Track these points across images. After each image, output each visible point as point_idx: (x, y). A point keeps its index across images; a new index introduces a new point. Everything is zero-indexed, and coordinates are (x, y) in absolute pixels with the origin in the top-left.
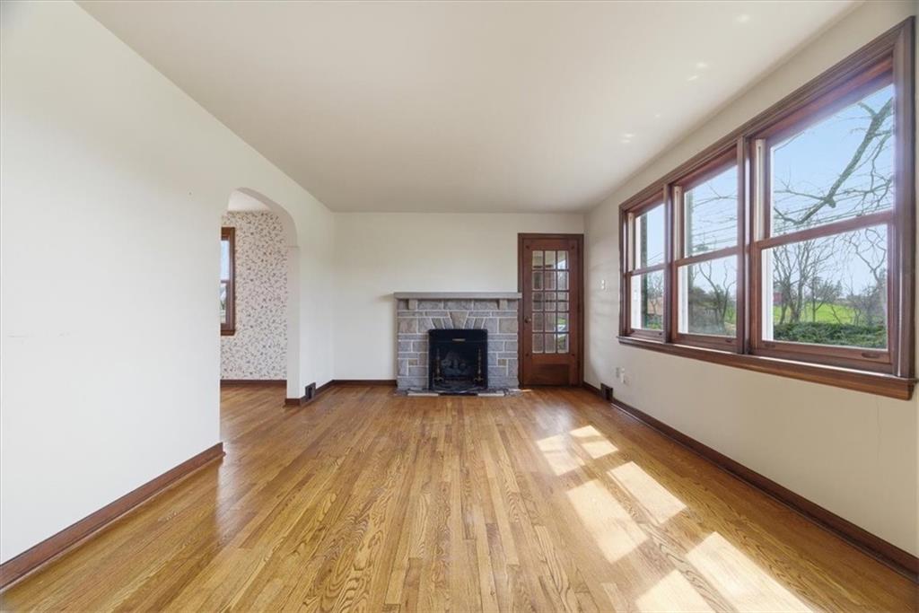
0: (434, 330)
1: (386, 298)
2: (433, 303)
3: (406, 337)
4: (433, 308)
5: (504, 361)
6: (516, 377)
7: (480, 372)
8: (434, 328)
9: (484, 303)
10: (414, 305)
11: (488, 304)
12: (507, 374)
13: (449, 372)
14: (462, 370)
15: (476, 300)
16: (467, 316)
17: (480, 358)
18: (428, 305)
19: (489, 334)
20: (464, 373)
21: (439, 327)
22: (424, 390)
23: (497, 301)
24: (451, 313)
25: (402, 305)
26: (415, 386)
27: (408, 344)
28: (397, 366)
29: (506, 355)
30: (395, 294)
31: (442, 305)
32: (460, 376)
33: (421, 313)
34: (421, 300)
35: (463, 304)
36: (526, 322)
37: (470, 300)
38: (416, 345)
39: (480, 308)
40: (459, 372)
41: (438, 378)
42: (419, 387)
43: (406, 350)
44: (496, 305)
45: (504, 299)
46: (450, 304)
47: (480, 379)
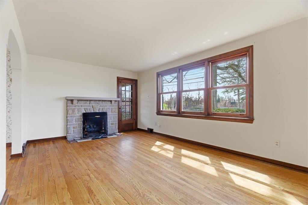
0: (85, 113)
1: (60, 99)
2: (85, 102)
3: (71, 117)
4: (84, 104)
5: (113, 123)
6: (117, 129)
7: (103, 128)
8: (85, 112)
9: (106, 102)
10: (75, 102)
11: (107, 102)
12: (114, 128)
13: (90, 130)
14: (95, 129)
15: (103, 101)
16: (99, 107)
17: (103, 123)
18: (82, 102)
19: (108, 114)
20: (96, 130)
21: (87, 112)
22: (81, 139)
23: (111, 101)
24: (92, 106)
25: (70, 102)
26: (76, 137)
27: (72, 120)
28: (67, 130)
29: (114, 121)
30: (66, 97)
31: (88, 102)
32: (94, 131)
33: (79, 106)
34: (78, 100)
35: (97, 102)
36: (120, 109)
37: (100, 100)
38: (77, 120)
39: (104, 104)
40: (93, 129)
41: (86, 133)
42: (79, 137)
43: (72, 122)
44: (110, 102)
45: (113, 101)
46: (92, 102)
47: (103, 131)
